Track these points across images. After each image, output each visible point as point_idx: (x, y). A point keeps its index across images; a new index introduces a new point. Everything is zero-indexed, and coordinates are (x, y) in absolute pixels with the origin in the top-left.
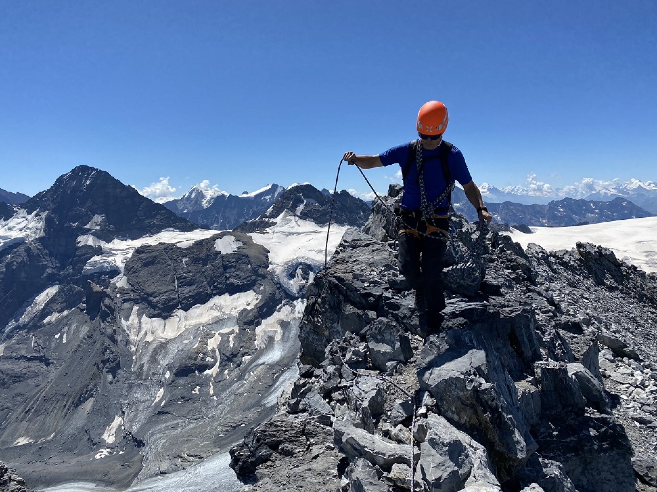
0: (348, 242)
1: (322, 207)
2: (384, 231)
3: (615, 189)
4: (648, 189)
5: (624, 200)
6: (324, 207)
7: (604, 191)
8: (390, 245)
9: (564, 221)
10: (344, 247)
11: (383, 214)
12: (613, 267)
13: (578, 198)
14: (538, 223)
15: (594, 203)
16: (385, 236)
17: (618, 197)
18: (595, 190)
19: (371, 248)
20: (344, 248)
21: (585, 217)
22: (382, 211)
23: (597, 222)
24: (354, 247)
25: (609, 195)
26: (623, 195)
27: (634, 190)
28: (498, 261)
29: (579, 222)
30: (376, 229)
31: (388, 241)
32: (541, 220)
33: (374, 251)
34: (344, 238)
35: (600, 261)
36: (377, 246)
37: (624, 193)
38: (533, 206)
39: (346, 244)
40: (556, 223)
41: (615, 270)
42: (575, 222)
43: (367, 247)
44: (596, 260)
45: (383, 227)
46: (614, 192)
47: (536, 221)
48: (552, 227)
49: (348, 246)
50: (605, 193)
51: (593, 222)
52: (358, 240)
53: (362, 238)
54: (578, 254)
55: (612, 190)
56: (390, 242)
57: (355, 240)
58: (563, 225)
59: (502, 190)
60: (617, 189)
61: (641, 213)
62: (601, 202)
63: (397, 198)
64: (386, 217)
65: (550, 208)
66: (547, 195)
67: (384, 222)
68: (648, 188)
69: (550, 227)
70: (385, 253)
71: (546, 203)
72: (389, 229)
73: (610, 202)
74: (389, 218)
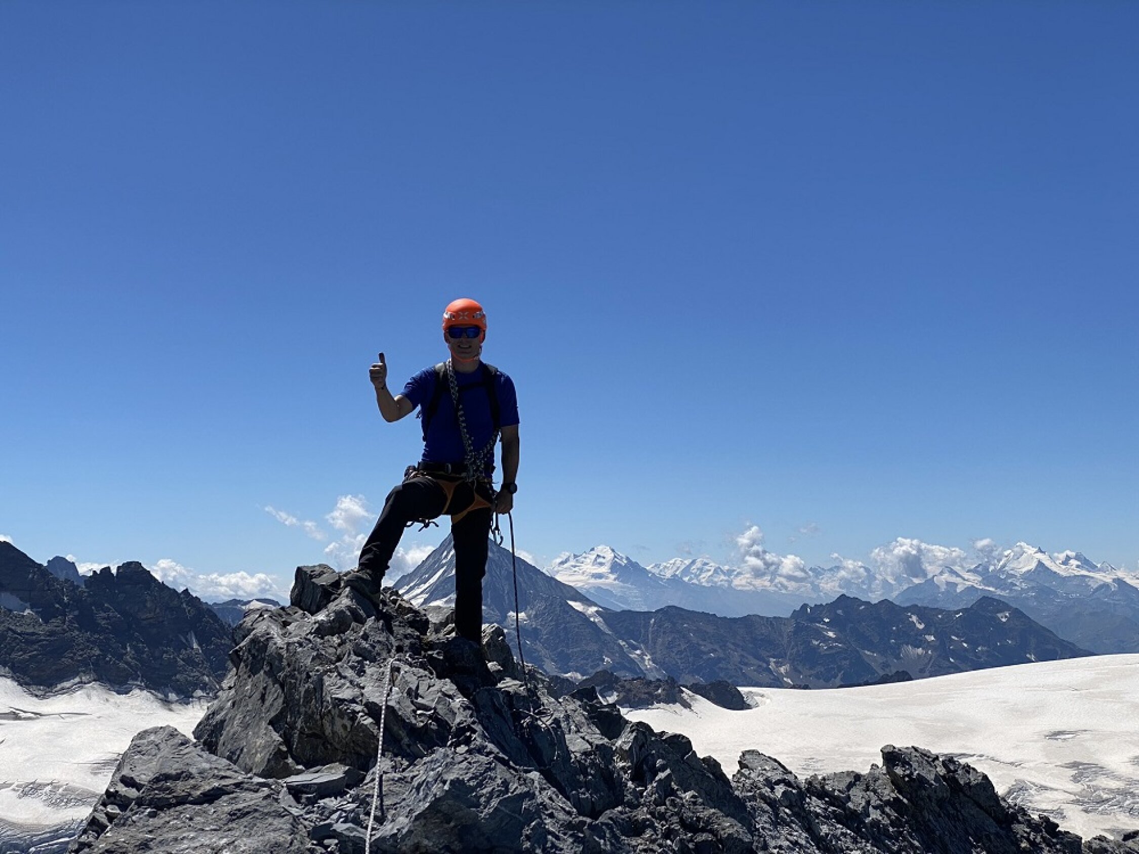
0: (138, 787)
1: (46, 622)
2: (276, 737)
3: (975, 571)
4: (1064, 574)
5: (1001, 605)
6: (55, 623)
7: (946, 577)
8: (296, 792)
9: (840, 669)
10: (124, 803)
11: (271, 674)
12: (993, 827)
13: (875, 598)
14: (764, 677)
15: (923, 613)
16: (279, 755)
17: (985, 598)
18: (924, 574)
19: (224, 806)
20: (124, 806)
21: (898, 657)
22: (270, 664)
23: (932, 675)
24: (160, 806)
25: (959, 589)
26: (999, 592)
27: (1028, 576)
28: (655, 829)
29: (881, 673)
30: (246, 727)
31: (289, 772)
32: (772, 666)
33: (236, 816)
34: (126, 772)
35: (953, 805)
36: (247, 800)
37: (1001, 584)
38: (748, 622)
39: (133, 793)
40: (817, 677)
41: (997, 835)
42: (873, 672)
43: (210, 802)
44: (941, 802)
45: (271, 723)
46: (974, 580)
47: (760, 670)
48: (806, 687)
49: (140, 802)
50: (948, 583)
51: (923, 674)
52: (177, 777)
53: (193, 770)
54: (889, 787)
55: (966, 576)
56: (294, 780)
57: (167, 777)
58: (838, 681)
59: (656, 571)
60: (981, 571)
61: (1050, 647)
62: (941, 611)
63: (321, 617)
64: (282, 686)
65: (798, 629)
66: (786, 588)
67: (275, 700)
68: (1062, 571)
69: (800, 687)
70: (277, 822)
71: (787, 614)
72: (292, 727)
73: (964, 610)
74: (294, 687)
